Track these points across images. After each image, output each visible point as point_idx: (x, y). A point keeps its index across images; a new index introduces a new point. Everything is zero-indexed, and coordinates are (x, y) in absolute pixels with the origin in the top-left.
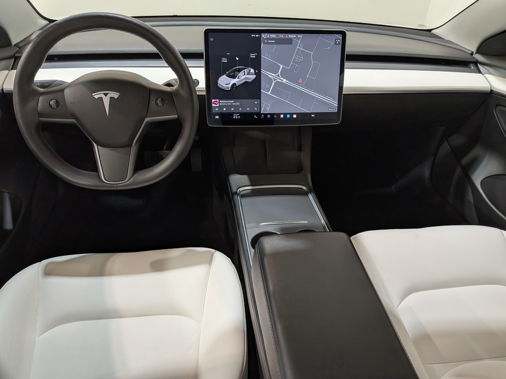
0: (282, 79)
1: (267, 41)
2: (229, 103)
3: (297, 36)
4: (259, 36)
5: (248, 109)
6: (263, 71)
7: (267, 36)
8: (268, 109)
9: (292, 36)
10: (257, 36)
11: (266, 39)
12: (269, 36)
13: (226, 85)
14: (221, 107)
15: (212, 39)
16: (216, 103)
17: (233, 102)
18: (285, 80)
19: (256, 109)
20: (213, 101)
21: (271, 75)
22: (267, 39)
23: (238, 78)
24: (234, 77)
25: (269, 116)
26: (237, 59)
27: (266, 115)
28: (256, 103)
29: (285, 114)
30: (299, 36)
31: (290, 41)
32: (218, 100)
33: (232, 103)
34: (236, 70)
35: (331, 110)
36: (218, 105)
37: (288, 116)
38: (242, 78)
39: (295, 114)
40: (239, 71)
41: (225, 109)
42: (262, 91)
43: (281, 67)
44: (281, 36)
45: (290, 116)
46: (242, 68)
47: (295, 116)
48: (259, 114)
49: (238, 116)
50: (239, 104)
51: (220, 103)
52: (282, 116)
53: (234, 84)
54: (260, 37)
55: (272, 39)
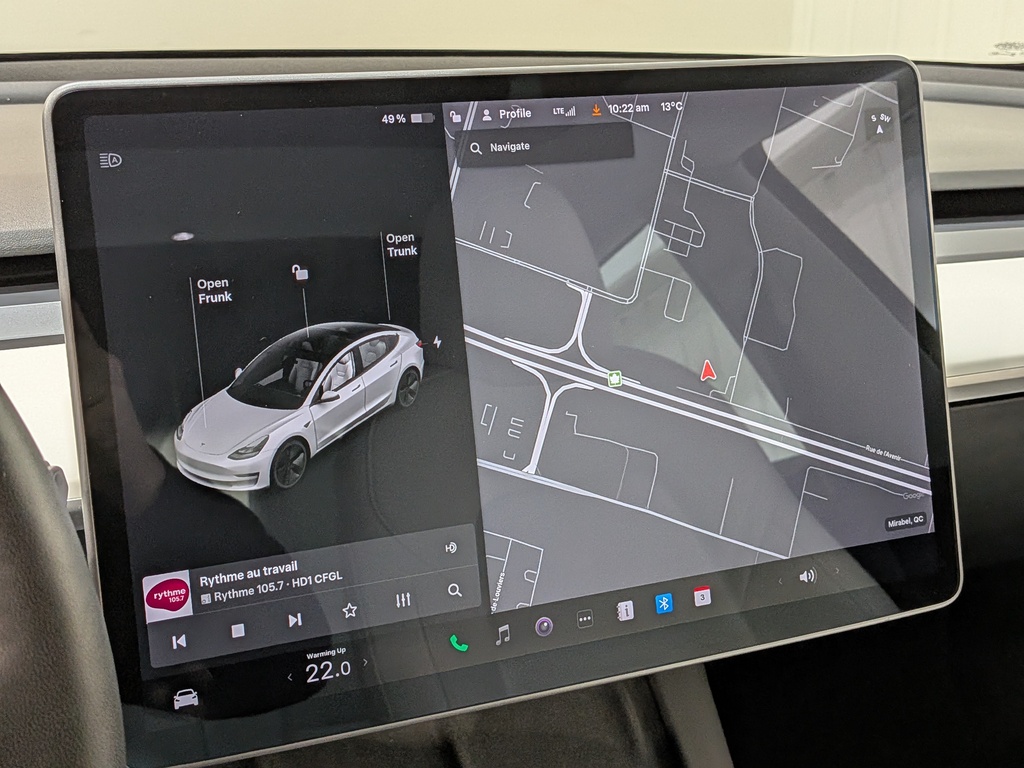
0: (600, 371)
1: (485, 148)
2: (264, 580)
3: (655, 108)
4: (430, 118)
5: (403, 600)
6: (477, 338)
7: (479, 114)
8: (534, 576)
9: (628, 108)
10: (416, 118)
11: (474, 134)
12: (494, 114)
13: (237, 455)
14: (208, 619)
15: (110, 160)
16: (172, 595)
17: (293, 567)
18: (615, 379)
19: (455, 590)
20: (149, 583)
21: (527, 356)
22: (485, 135)
23: (318, 400)
24: (286, 396)
25: (546, 622)
26: (302, 274)
27: (522, 619)
28: (453, 548)
29: (643, 596)
30: (667, 106)
31: (617, 142)
32: (184, 575)
33: (287, 577)
34: (297, 351)
35: (901, 527)
36: (187, 610)
37: (664, 603)
38: (347, 393)
39: (700, 582)
40: (323, 350)
41: (238, 631)
42: (481, 463)
43: (587, 297)
44: (565, 110)
45: (674, 601)
46: (337, 332)
47: (703, 598)
48: (481, 621)
49: (339, 658)
50: (335, 576)
51: (197, 591)
52: (626, 610)
53: (296, 444)
54: (436, 129)
55: (515, 133)
